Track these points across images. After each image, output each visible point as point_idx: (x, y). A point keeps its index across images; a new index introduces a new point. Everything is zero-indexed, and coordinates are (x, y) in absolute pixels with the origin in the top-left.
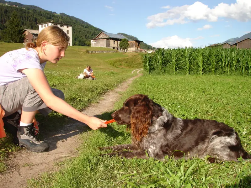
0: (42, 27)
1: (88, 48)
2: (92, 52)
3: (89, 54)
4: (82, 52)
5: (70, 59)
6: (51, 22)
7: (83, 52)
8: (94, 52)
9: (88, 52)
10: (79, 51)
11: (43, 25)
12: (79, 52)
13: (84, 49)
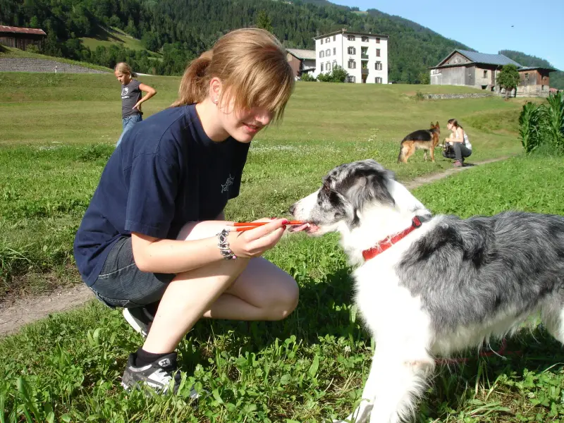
0: (322, 43)
1: (421, 88)
2: (430, 97)
3: (423, 102)
4: (407, 98)
5: (381, 114)
6: (341, 33)
7: (411, 97)
8: (436, 97)
9: (420, 96)
10: (401, 96)
11: (324, 39)
12: (400, 99)
13: (412, 89)
